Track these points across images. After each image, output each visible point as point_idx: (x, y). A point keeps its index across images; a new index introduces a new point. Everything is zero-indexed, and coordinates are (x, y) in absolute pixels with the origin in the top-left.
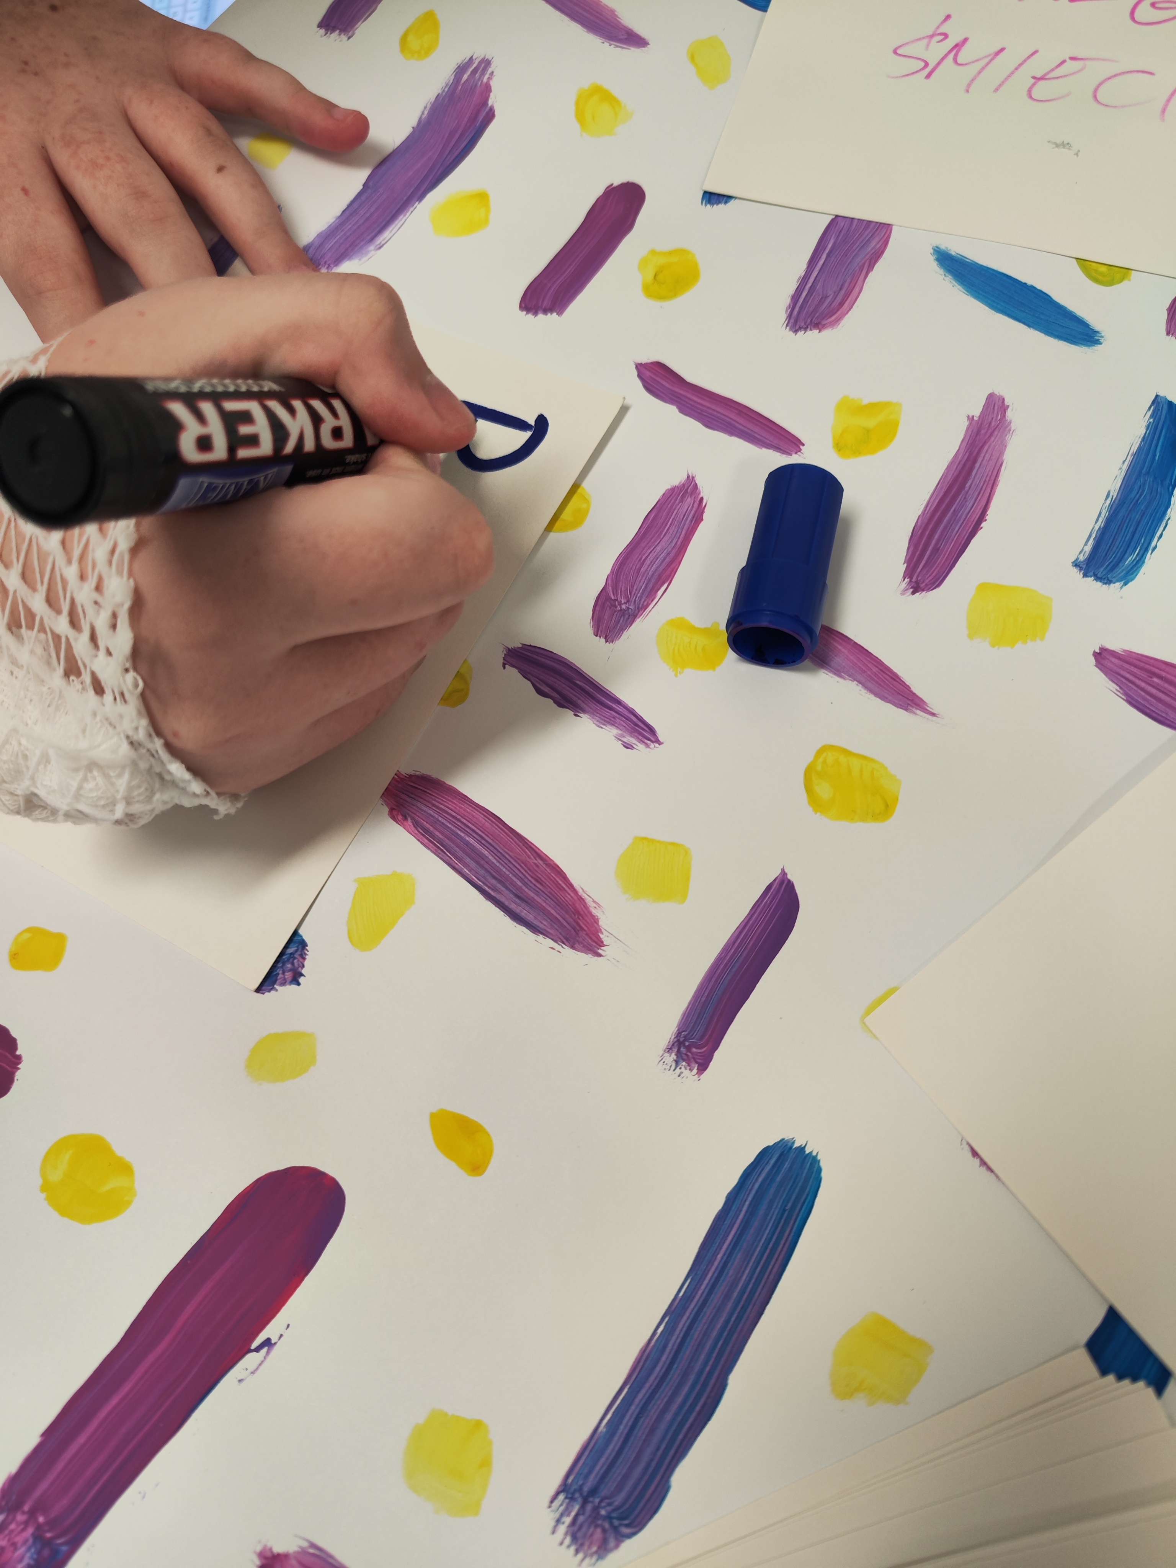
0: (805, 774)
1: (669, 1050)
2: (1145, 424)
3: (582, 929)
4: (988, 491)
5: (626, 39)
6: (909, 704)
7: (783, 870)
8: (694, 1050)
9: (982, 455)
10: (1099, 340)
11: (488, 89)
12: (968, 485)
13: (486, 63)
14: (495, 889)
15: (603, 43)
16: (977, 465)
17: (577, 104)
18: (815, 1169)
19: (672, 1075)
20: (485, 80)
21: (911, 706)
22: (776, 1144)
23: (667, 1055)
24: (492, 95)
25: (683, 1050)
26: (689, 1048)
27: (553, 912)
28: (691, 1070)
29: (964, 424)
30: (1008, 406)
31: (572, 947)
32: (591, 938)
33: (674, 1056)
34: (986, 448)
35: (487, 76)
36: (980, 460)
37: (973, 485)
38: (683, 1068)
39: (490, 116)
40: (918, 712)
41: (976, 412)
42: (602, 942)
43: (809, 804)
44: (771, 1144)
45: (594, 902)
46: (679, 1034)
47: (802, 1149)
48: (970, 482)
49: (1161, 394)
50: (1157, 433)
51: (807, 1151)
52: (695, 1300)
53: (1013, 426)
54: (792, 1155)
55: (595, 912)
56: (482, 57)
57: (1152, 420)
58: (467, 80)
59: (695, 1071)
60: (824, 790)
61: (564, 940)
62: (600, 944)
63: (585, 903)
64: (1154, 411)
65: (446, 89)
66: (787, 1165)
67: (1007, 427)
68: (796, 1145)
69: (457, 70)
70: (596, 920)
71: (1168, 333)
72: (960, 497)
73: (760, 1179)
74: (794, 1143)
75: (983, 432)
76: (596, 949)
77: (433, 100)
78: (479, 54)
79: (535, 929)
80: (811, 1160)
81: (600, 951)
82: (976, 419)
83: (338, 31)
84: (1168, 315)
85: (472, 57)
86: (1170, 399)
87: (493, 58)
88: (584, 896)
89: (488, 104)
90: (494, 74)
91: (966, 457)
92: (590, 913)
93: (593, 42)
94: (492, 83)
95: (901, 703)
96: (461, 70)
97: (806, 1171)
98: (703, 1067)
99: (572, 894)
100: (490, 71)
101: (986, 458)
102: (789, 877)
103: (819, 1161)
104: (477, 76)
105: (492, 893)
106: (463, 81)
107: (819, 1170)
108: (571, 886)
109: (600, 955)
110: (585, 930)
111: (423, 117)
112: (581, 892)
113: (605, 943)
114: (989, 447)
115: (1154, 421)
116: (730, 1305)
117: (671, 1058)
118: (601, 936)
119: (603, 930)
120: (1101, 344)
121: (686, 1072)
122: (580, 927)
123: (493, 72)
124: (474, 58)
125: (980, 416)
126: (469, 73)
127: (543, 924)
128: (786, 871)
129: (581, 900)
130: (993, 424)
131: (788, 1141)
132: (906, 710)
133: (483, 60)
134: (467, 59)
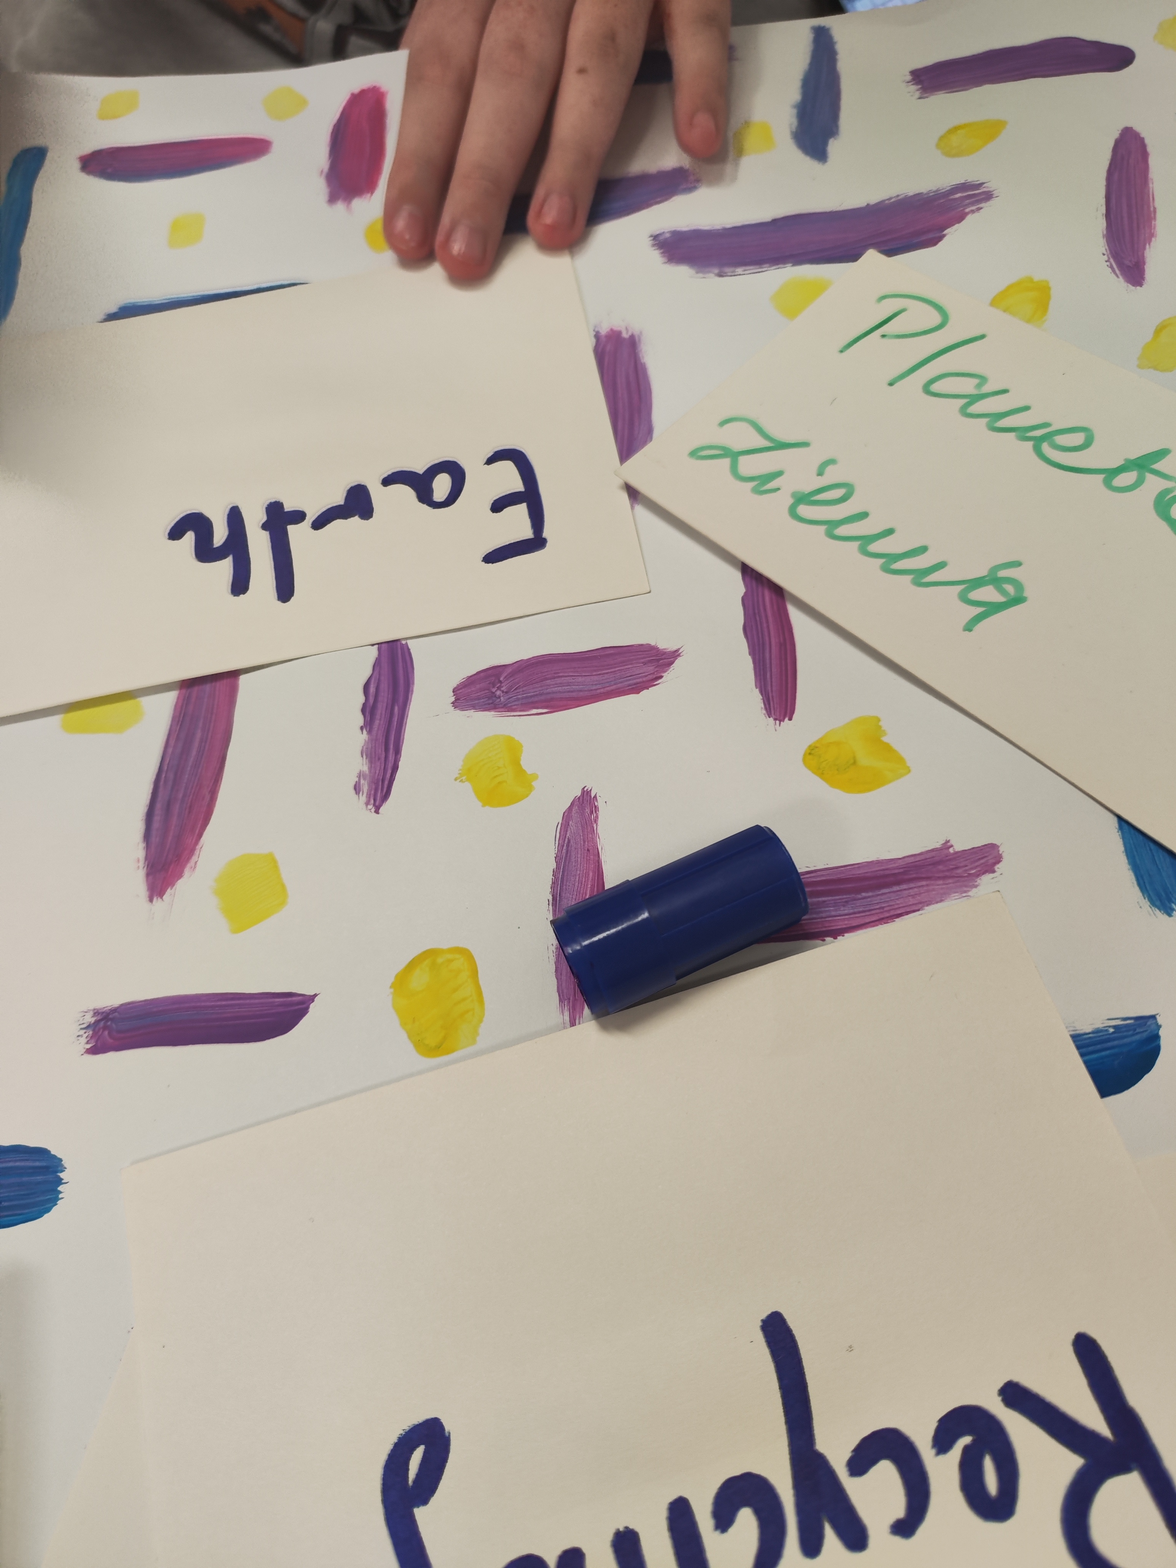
0: (424, 952)
1: (96, 1012)
2: (1099, 1025)
3: (167, 870)
4: (874, 918)
5: (1128, 267)
6: (569, 999)
7: (315, 995)
8: (106, 1033)
9: (912, 885)
11: (961, 218)
12: (864, 894)
13: (987, 197)
14: (165, 781)
15: (1104, 254)
16: (896, 888)
17: (1011, 286)
18: (47, 1206)
19: (75, 1030)
20: (967, 210)
22: (54, 1157)
23: (91, 1013)
24: (957, 226)
25: (102, 1024)
26: (105, 1028)
27: (170, 838)
28: (87, 1043)
29: (935, 843)
30: (994, 872)
31: (148, 875)
32: (162, 883)
33: (93, 1020)
34: (924, 883)
35: (974, 208)
36: (904, 886)
37: (869, 899)
38: (87, 1034)
39: (934, 242)
40: (567, 1014)
41: (960, 845)
43: (396, 976)
44: (53, 1153)
45: (198, 863)
46: (114, 1010)
47: (60, 1181)
48: (870, 894)
49: (1160, 1020)
50: (1099, 1047)
51: (60, 1188)
53: (973, 892)
54: (50, 1177)
56: (991, 189)
57: (1111, 1030)
58: (956, 199)
59: (89, 1046)
60: (420, 979)
61: (150, 865)
62: (161, 894)
64: (1127, 1025)
65: (930, 194)
66: (39, 1178)
67: (966, 886)
68: (62, 1175)
69: (959, 185)
70: (180, 875)
72: (845, 896)
73: (18, 1164)
74: (62, 1171)
75: (941, 867)
76: (156, 893)
77: (911, 194)
78: (990, 186)
79: (147, 836)
80: (54, 1196)
81: (155, 898)
82: (951, 850)
83: (920, 86)
85: (983, 183)
86: (1162, 1032)
87: (997, 196)
89: (943, 231)
90: (981, 210)
91: (896, 871)
93: (1097, 246)
94: (970, 216)
95: (565, 991)
96: (964, 187)
97: (43, 1198)
98: (94, 1051)
100: (981, 205)
101: (911, 891)
102: (312, 1005)
103: (55, 1205)
104: (968, 202)
105: (162, 783)
106: (952, 197)
107: (48, 1210)
108: (200, 835)
109: (151, 900)
110: (167, 874)
111: (887, 202)
112: (198, 847)
113: (164, 897)
114: (927, 885)
115: (1113, 1033)
117: (89, 1019)
118: (169, 890)
119: (174, 887)
121: (83, 1040)
122: (169, 866)
123: (982, 208)
124: (984, 185)
125: (956, 853)
126: (964, 194)
127: (155, 839)
128: (316, 999)
129: (192, 852)
130: (959, 871)
131: (62, 1165)
132: (560, 1000)
133: (990, 192)
134: (978, 182)
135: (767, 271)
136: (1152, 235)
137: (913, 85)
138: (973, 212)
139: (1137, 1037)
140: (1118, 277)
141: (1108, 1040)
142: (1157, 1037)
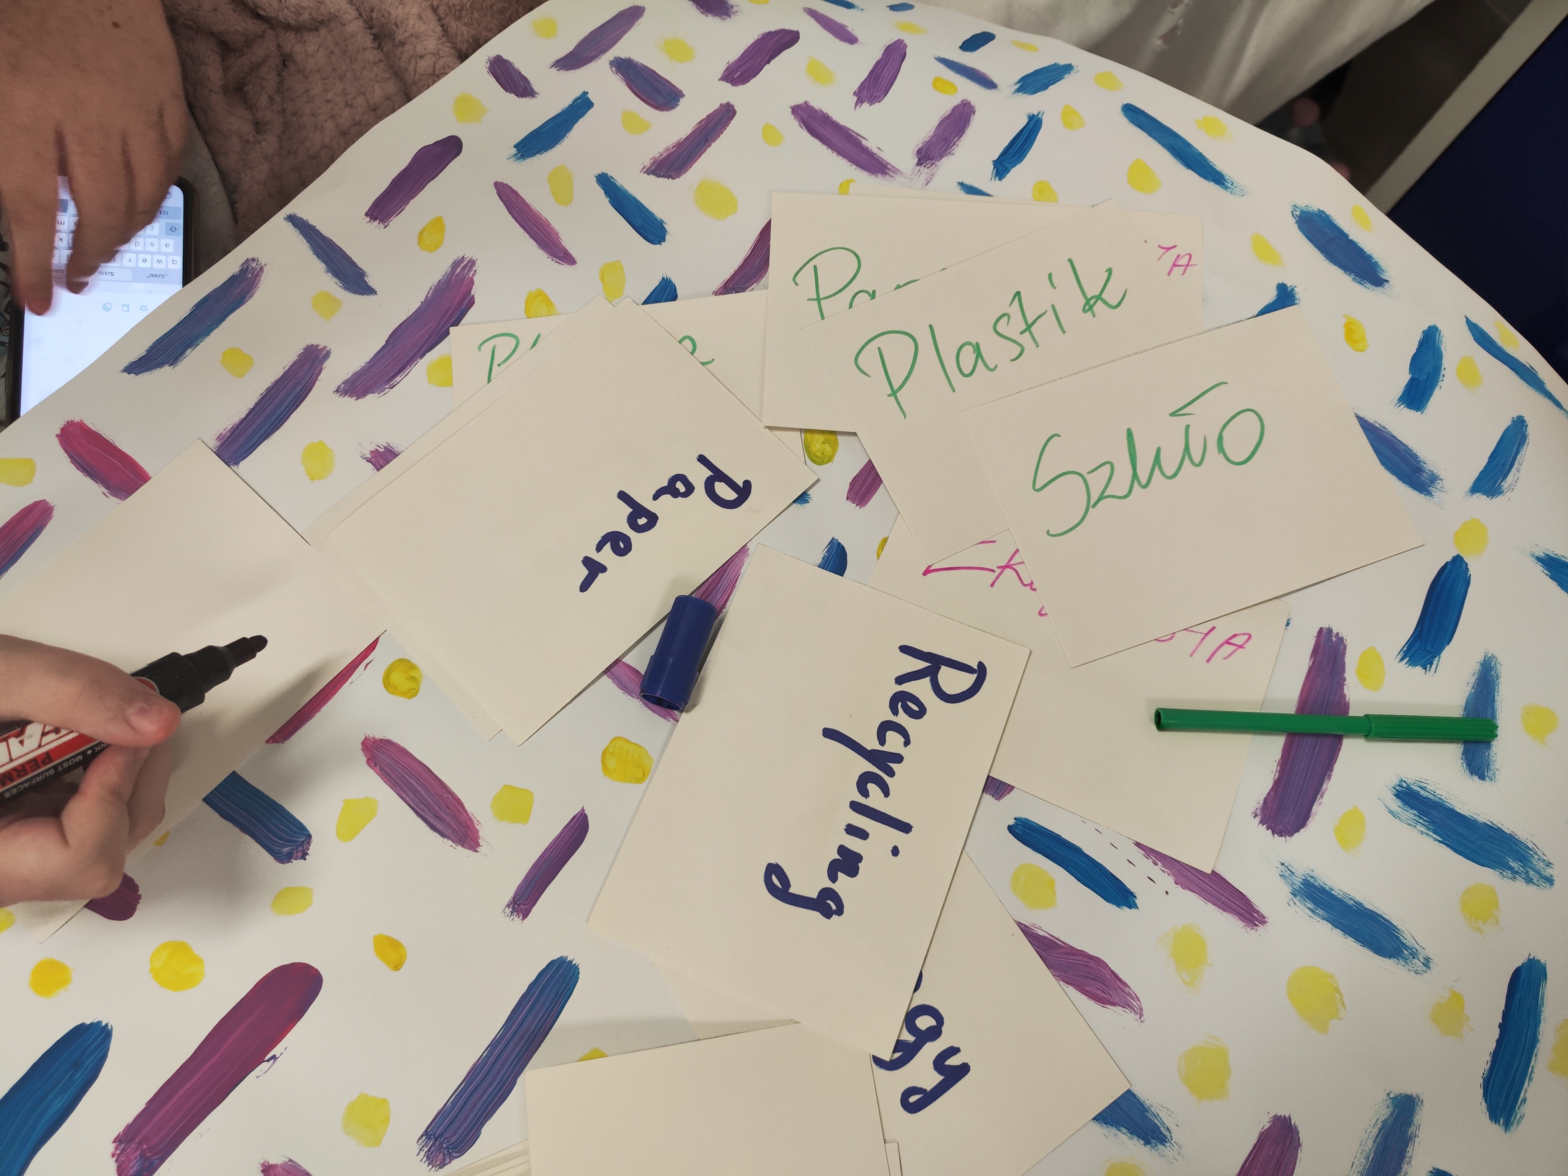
0: (603, 753)
1: (508, 906)
2: (822, 556)
3: (469, 836)
4: (730, 589)
5: (563, 257)
6: (666, 715)
7: (583, 808)
8: (522, 906)
9: (730, 568)
10: (808, 500)
11: (472, 282)
12: (719, 585)
13: (472, 263)
14: (423, 811)
15: (548, 258)
16: (726, 574)
17: (527, 302)
18: (576, 973)
19: (509, 919)
20: (471, 275)
21: (668, 716)
22: (557, 959)
23: (507, 908)
24: (474, 287)
25: (516, 906)
26: (519, 905)
27: (454, 825)
28: (519, 917)
31: (463, 846)
32: (473, 842)
33: (511, 909)
35: (472, 272)
36: (728, 570)
37: (722, 585)
38: (515, 916)
39: (471, 303)
40: (671, 720)
42: (479, 844)
43: (603, 771)
44: (555, 958)
45: (477, 821)
46: (514, 897)
47: (571, 962)
48: (721, 583)
49: (836, 538)
50: (828, 562)
51: (573, 963)
52: (505, 1039)
53: (749, 552)
54: (565, 965)
55: (477, 827)
56: (470, 258)
57: (827, 554)
58: (459, 273)
59: (521, 918)
60: (611, 763)
61: (459, 842)
62: (478, 845)
63: (473, 821)
64: (829, 548)
65: (445, 277)
66: (562, 970)
67: (746, 552)
68: (568, 960)
69: (453, 264)
70: (477, 832)
71: (847, 499)
72: (714, 592)
73: (547, 977)
74: (567, 959)
76: (475, 848)
77: (436, 283)
78: (469, 255)
79: (443, 835)
80: (575, 967)
81: (478, 849)
83: (378, 220)
84: (850, 486)
85: (464, 256)
86: (839, 541)
87: (477, 260)
88: (472, 817)
89: (471, 293)
90: (477, 272)
92: (474, 827)
93: (541, 256)
94: (475, 278)
95: (662, 714)
96: (456, 264)
97: (572, 973)
98: (525, 916)
99: (466, 816)
100: (474, 269)
101: (731, 570)
102: (586, 812)
103: (579, 969)
104: (466, 271)
105: (421, 813)
106: (456, 273)
107: (578, 973)
108: (466, 811)
109: (477, 851)
110: (470, 837)
111: (429, 295)
112: (470, 815)
113: (481, 845)
114: (735, 563)
115: (828, 554)
116: (523, 1042)
117: (508, 911)
118: (479, 841)
119: (480, 837)
120: (809, 502)
121: (516, 918)
122: (468, 834)
123: (476, 270)
124: (465, 257)
126: (461, 268)
127: (448, 832)
128: (584, 808)
129: (471, 819)
131: (565, 957)
132: (664, 718)
133: (470, 260)
134: (460, 258)
135: (411, 369)
136: (557, 233)
137: (373, 221)
138: (474, 275)
139: (835, 549)
140: (564, 265)
141: (828, 558)
142: (839, 543)
